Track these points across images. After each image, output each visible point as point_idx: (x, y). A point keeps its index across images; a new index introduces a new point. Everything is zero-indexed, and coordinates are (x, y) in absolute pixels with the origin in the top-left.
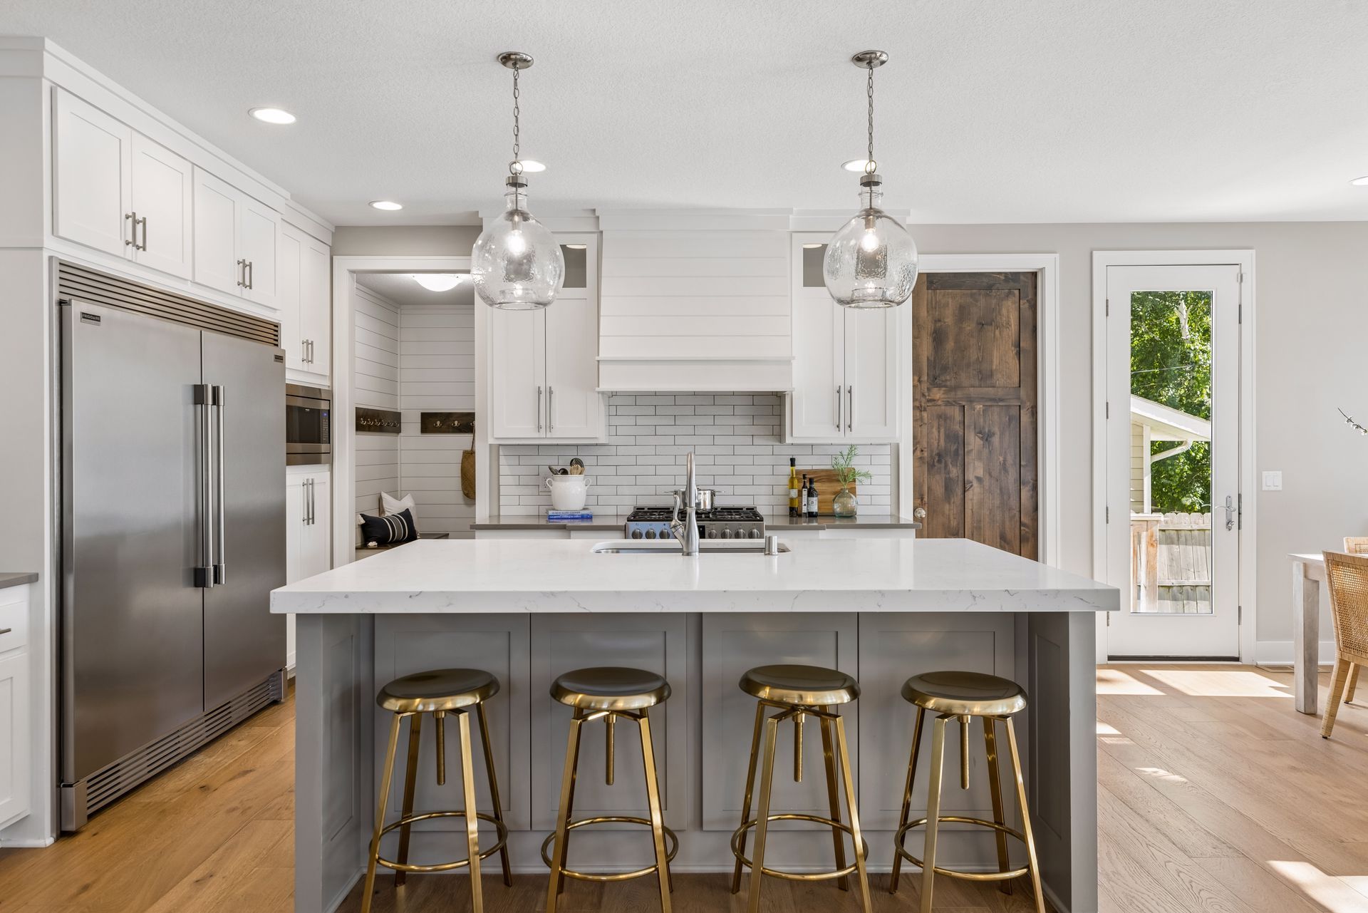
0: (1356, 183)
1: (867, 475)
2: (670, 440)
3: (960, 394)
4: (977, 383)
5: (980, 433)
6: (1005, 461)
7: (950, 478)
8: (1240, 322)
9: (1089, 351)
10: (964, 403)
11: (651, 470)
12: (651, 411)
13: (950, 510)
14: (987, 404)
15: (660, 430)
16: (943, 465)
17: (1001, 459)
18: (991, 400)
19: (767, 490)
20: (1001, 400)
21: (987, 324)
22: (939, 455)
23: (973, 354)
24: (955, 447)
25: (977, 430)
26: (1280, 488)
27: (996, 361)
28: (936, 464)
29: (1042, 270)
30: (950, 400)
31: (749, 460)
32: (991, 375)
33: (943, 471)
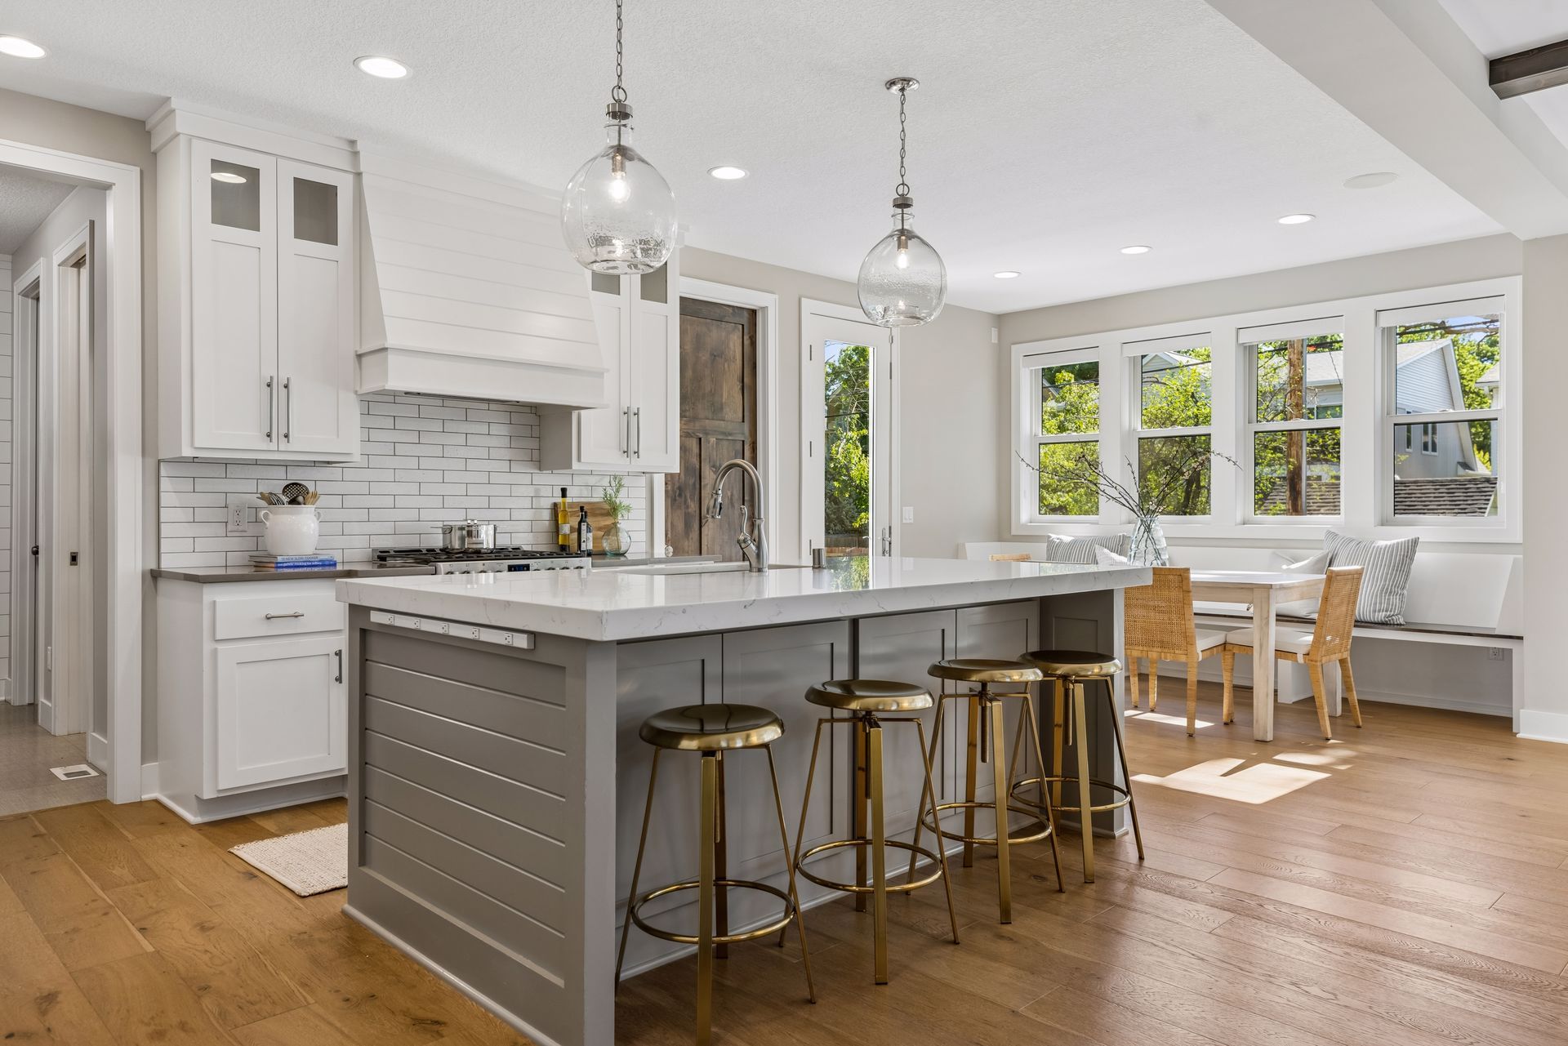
0: (997, 276)
1: (628, 509)
2: (413, 463)
3: (698, 425)
4: (710, 416)
5: (713, 467)
6: (732, 495)
7: (689, 513)
8: (891, 378)
9: (798, 391)
10: (701, 436)
11: (389, 502)
12: (389, 423)
13: (689, 546)
14: (721, 437)
15: (400, 449)
16: (683, 499)
17: (729, 494)
18: (724, 433)
19: (526, 526)
20: (730, 434)
21: (718, 356)
22: (680, 488)
23: (707, 386)
24: (693, 481)
25: (712, 464)
26: (912, 521)
27: (725, 395)
28: (677, 498)
29: (764, 309)
30: (689, 431)
31: (506, 490)
32: (722, 409)
33: (683, 507)
